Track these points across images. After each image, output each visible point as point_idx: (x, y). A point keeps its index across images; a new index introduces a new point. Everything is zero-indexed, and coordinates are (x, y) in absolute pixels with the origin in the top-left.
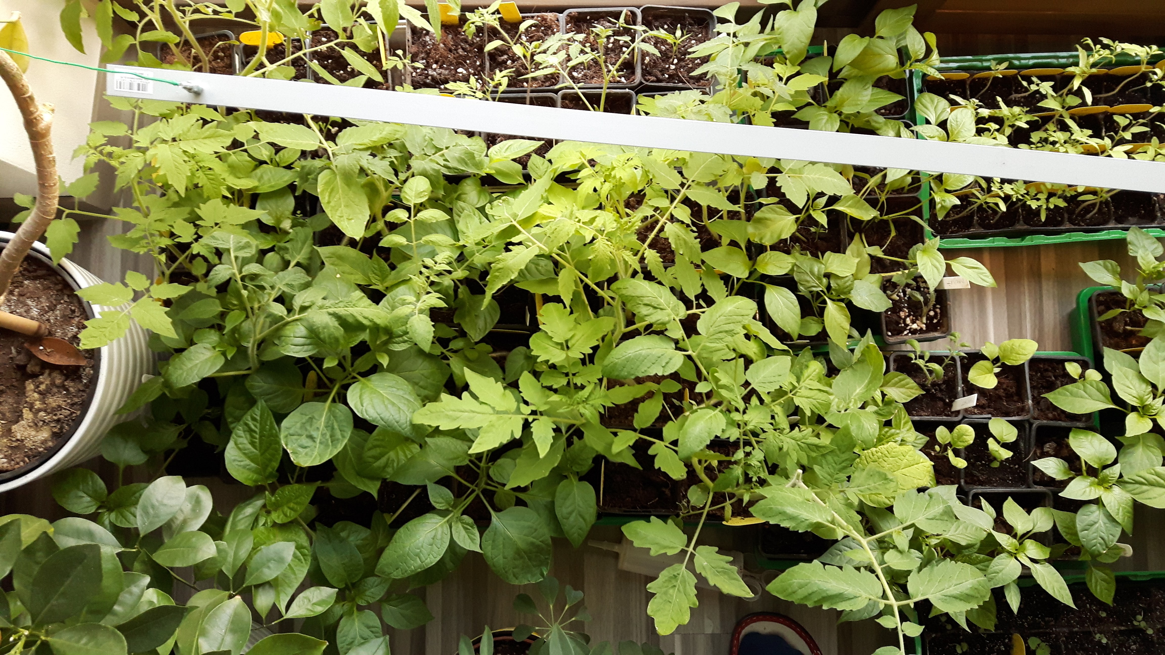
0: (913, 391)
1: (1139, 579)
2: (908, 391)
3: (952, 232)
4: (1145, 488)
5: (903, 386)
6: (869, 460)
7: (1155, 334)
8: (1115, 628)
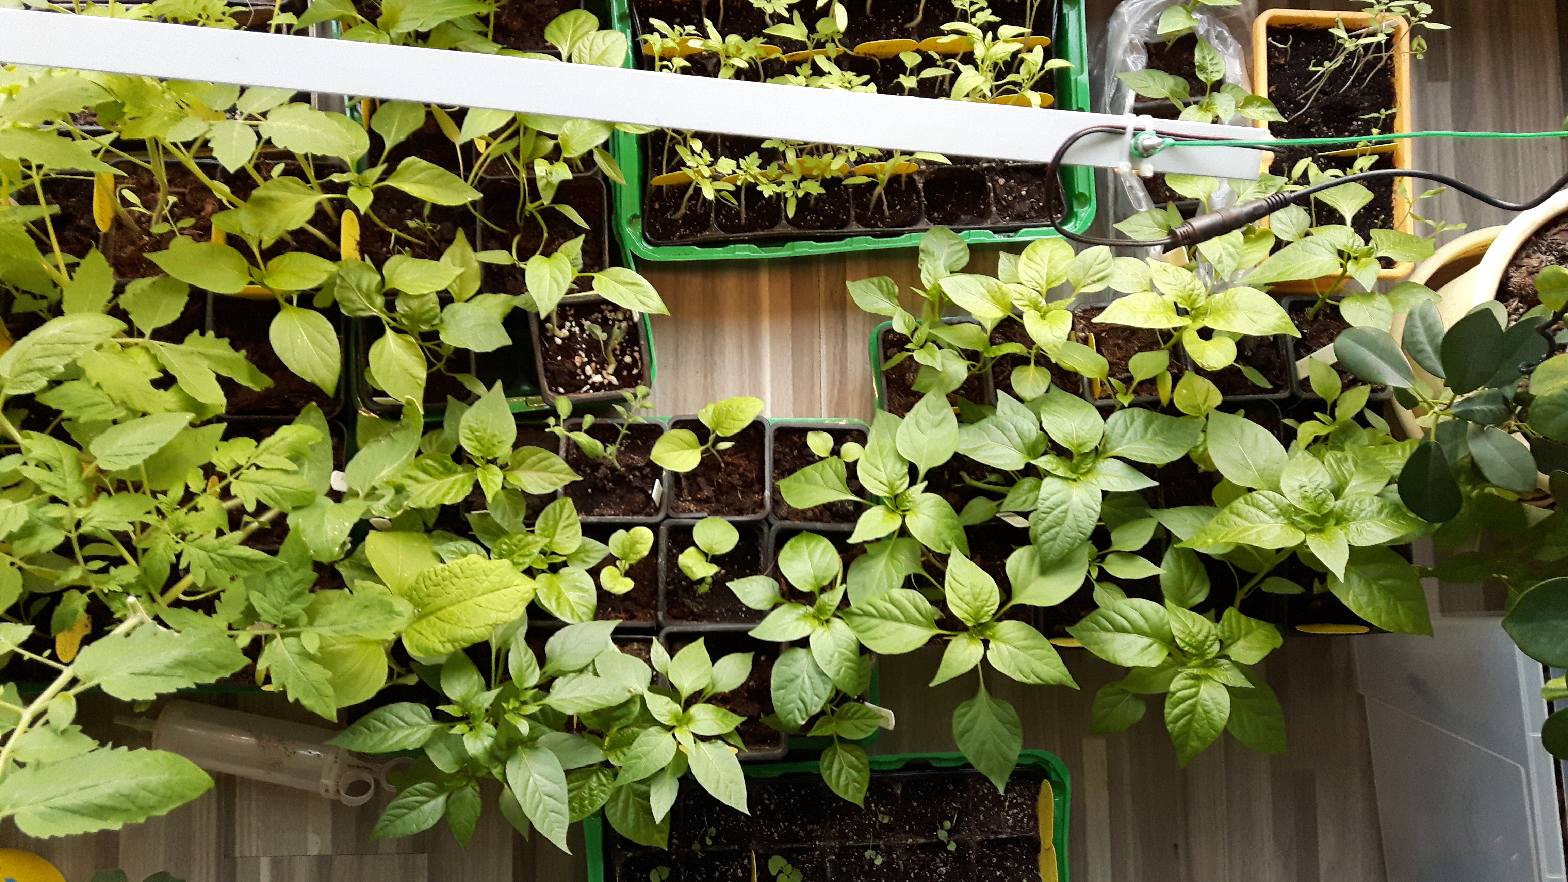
0: (561, 476)
1: (944, 765)
2: (552, 476)
3: (681, 237)
4: (874, 621)
5: (545, 469)
6: (428, 583)
7: (928, 387)
8: (910, 841)
